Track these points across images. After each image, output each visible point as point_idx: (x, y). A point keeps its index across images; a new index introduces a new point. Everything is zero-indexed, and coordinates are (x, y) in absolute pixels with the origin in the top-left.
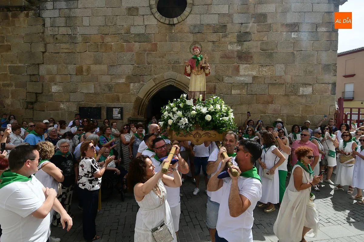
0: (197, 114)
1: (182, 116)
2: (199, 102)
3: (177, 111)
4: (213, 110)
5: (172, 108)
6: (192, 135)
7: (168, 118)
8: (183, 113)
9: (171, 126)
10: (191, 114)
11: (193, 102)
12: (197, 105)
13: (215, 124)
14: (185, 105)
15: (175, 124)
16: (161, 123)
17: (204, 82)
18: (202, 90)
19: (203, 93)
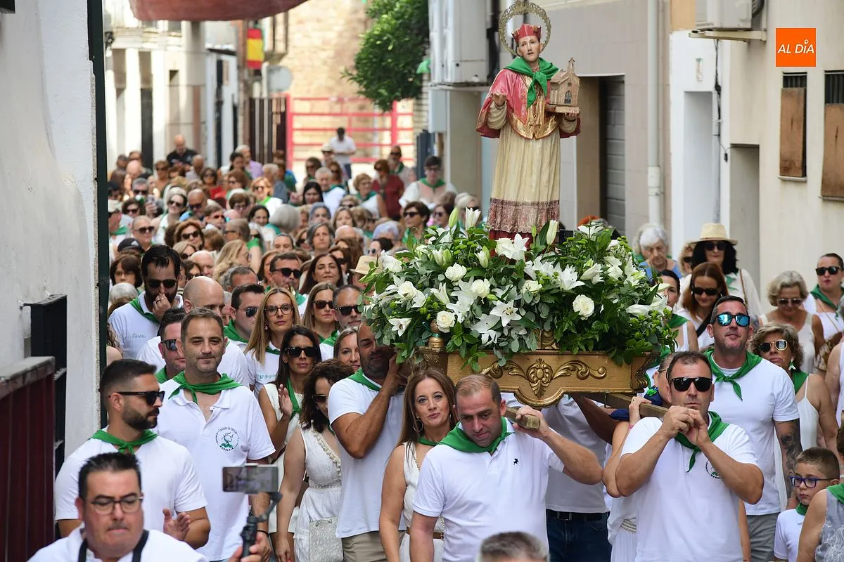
1: (490, 296)
2: (543, 247)
3: (465, 279)
4: (598, 279)
5: (442, 270)
6: (520, 368)
7: (434, 307)
8: (492, 287)
9: (446, 337)
10: (524, 290)
11: (525, 249)
12: (540, 258)
13: (606, 327)
14: (496, 259)
15: (463, 329)
16: (399, 324)
17: (553, 165)
18: (544, 199)
19: (548, 210)
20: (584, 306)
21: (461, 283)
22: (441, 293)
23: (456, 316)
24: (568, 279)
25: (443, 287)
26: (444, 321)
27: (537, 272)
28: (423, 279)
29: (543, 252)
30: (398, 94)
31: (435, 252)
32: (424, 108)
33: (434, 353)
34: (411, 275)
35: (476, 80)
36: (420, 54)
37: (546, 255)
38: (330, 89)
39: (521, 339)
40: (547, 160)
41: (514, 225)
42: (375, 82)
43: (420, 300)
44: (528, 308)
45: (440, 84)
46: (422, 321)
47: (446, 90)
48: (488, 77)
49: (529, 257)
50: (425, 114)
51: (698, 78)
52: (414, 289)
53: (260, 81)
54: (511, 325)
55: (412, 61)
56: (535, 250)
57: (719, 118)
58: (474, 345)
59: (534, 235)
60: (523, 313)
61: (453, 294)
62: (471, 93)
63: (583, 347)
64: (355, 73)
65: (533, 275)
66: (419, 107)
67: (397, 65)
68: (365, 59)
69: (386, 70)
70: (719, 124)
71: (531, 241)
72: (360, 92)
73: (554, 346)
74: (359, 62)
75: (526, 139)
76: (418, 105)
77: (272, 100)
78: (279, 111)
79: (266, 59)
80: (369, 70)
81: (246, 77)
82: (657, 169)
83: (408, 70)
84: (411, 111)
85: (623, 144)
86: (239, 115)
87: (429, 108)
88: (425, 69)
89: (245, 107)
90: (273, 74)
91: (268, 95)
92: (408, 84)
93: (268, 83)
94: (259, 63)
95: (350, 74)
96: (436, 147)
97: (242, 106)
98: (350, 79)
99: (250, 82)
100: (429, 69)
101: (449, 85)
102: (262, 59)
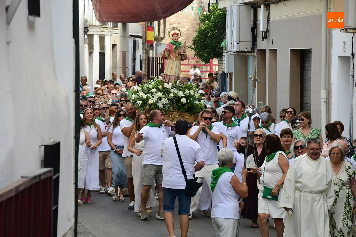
0: (174, 97)
2: (175, 86)
3: (156, 92)
4: (188, 95)
5: (150, 90)
6: (168, 115)
7: (148, 98)
8: (162, 95)
9: (150, 105)
10: (170, 96)
11: (171, 86)
12: (175, 88)
13: (189, 106)
15: (155, 104)
16: (139, 103)
17: (179, 66)
18: (177, 75)
19: (177, 78)
20: (184, 100)
21: (155, 93)
23: (153, 101)
24: (181, 94)
25: (150, 94)
26: (150, 102)
27: (173, 92)
28: (146, 92)
29: (175, 87)
30: (212, 56)
31: (149, 85)
32: (223, 62)
33: (147, 109)
34: (143, 91)
35: (246, 50)
36: (222, 38)
37: (176, 88)
39: (168, 107)
40: (178, 65)
41: (169, 81)
42: (202, 51)
43: (145, 97)
44: (171, 100)
45: (230, 52)
46: (145, 102)
47: (233, 54)
48: (251, 49)
49: (172, 88)
50: (223, 65)
51: (344, 50)
52: (144, 94)
53: (152, 49)
54: (166, 104)
55: (218, 41)
56: (174, 87)
57: (353, 68)
58: (157, 108)
59: (174, 83)
60: (169, 101)
61: (153, 96)
62: (245, 55)
63: (183, 110)
64: (193, 46)
65: (172, 92)
66: (221, 62)
67: (212, 43)
68: (197, 40)
69: (207, 45)
70: (353, 71)
71: (173, 84)
72: (195, 55)
73: (176, 110)
74: (195, 41)
75: (173, 60)
76: (221, 61)
77: (158, 58)
78: (160, 63)
79: (155, 40)
80: (199, 45)
81: (146, 48)
82: (325, 90)
83: (217, 45)
84: (218, 64)
85: (311, 79)
86: (143, 64)
87: (226, 62)
88: (224, 45)
89: (145, 61)
90: (158, 46)
91: (156, 56)
92: (216, 51)
93: (156, 50)
94: (152, 42)
95: (191, 47)
96: (228, 79)
97: (144, 60)
98: (191, 49)
99: (148, 50)
100: (226, 45)
101: (234, 52)
102: (153, 40)
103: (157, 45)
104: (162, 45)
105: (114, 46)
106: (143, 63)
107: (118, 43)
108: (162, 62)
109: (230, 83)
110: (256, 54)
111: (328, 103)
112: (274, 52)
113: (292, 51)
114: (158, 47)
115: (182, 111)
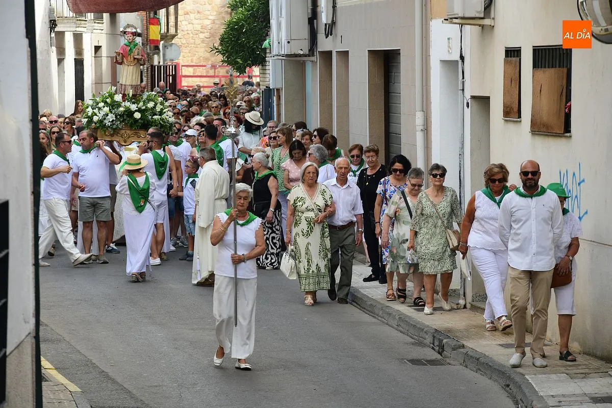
0: (125, 111)
1: (109, 112)
3: (104, 107)
4: (144, 108)
5: (98, 103)
6: (120, 134)
7: (94, 115)
8: (110, 110)
9: (96, 124)
10: (119, 110)
11: (122, 98)
12: (127, 101)
13: (143, 121)
14: (113, 101)
15: (101, 121)
20: (137, 115)
21: (102, 108)
22: (96, 111)
23: (99, 117)
24: (134, 107)
25: (97, 109)
26: (95, 119)
27: (125, 105)
29: (128, 99)
32: (267, 72)
35: (302, 53)
36: (264, 35)
38: (207, 59)
39: (117, 125)
40: (134, 72)
42: (233, 54)
43: (90, 113)
44: (120, 115)
45: (277, 55)
46: (90, 119)
47: (282, 60)
48: (309, 51)
49: (123, 101)
50: (268, 76)
51: (449, 51)
53: (158, 54)
55: (259, 39)
57: (463, 78)
58: (104, 126)
61: (99, 111)
62: (300, 61)
64: (220, 48)
65: (123, 106)
66: (263, 72)
67: (249, 42)
68: (227, 38)
69: (242, 46)
70: (463, 82)
72: (223, 61)
74: (222, 40)
76: (263, 70)
77: (167, 67)
78: (171, 74)
79: (162, 39)
80: (229, 45)
81: (149, 51)
82: (422, 113)
83: (256, 46)
84: (259, 74)
85: (400, 96)
86: (143, 77)
87: (270, 72)
88: (267, 45)
89: (147, 71)
90: (167, 48)
91: (164, 63)
92: (256, 56)
93: (164, 55)
94: (158, 42)
95: (217, 49)
96: (275, 98)
97: (145, 71)
98: (217, 52)
99: (151, 54)
100: (270, 45)
101: (282, 56)
102: (159, 39)
103: (165, 47)
104: (173, 46)
105: (97, 48)
106: (145, 74)
107: (103, 43)
108: (174, 73)
109: (279, 105)
110: (317, 58)
111: (427, 133)
112: (345, 54)
113: (371, 52)
114: (166, 50)
115: (135, 128)
